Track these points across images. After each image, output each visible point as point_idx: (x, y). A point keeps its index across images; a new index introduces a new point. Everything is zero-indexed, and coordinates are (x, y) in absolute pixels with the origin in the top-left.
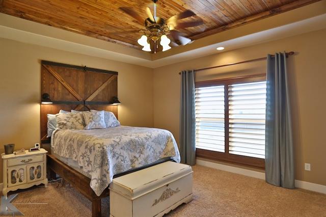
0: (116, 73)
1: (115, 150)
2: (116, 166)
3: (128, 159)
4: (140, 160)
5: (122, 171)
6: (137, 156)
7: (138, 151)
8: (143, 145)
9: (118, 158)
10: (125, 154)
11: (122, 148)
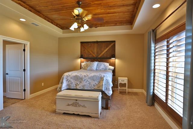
0: (115, 41)
1: (68, 78)
2: (68, 85)
3: (74, 83)
4: (80, 86)
5: (71, 88)
6: (79, 83)
7: (79, 81)
8: (82, 79)
9: (69, 82)
10: (72, 81)
11: (71, 78)
